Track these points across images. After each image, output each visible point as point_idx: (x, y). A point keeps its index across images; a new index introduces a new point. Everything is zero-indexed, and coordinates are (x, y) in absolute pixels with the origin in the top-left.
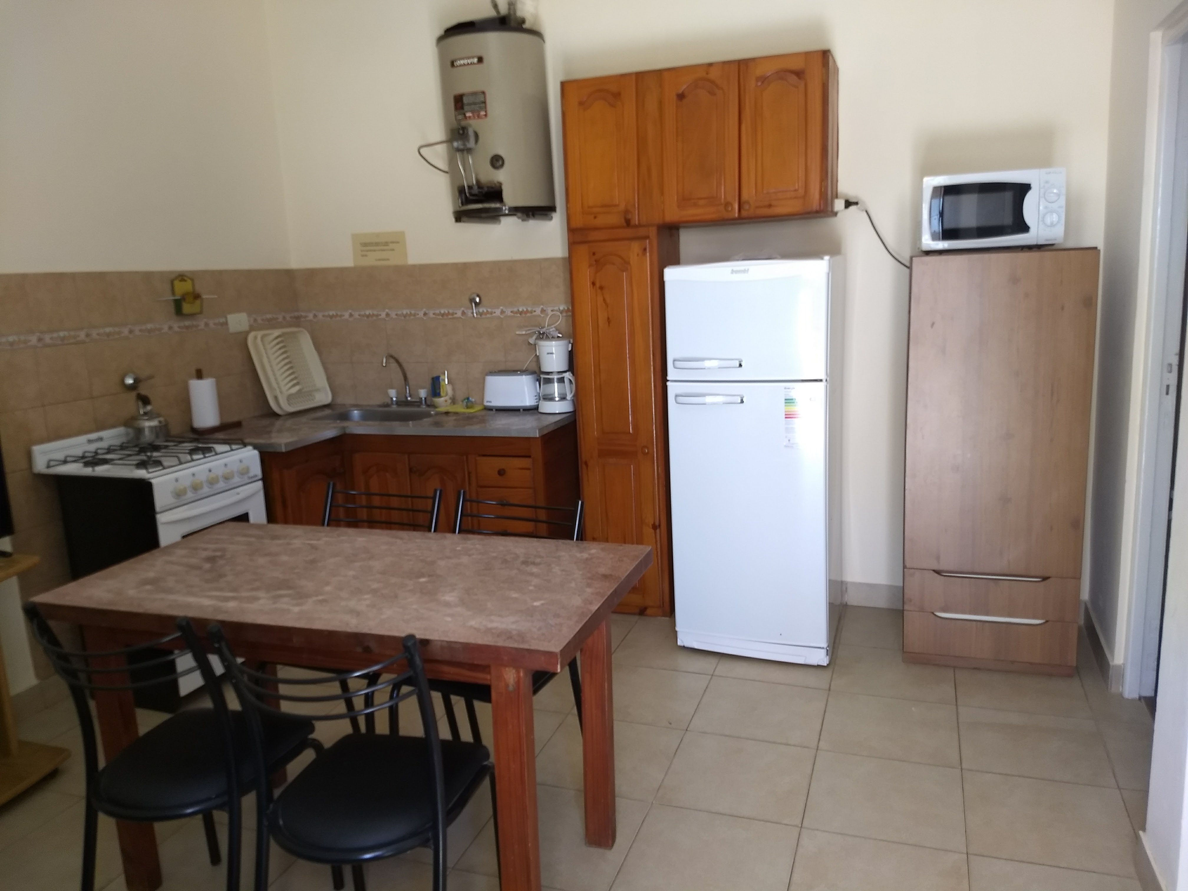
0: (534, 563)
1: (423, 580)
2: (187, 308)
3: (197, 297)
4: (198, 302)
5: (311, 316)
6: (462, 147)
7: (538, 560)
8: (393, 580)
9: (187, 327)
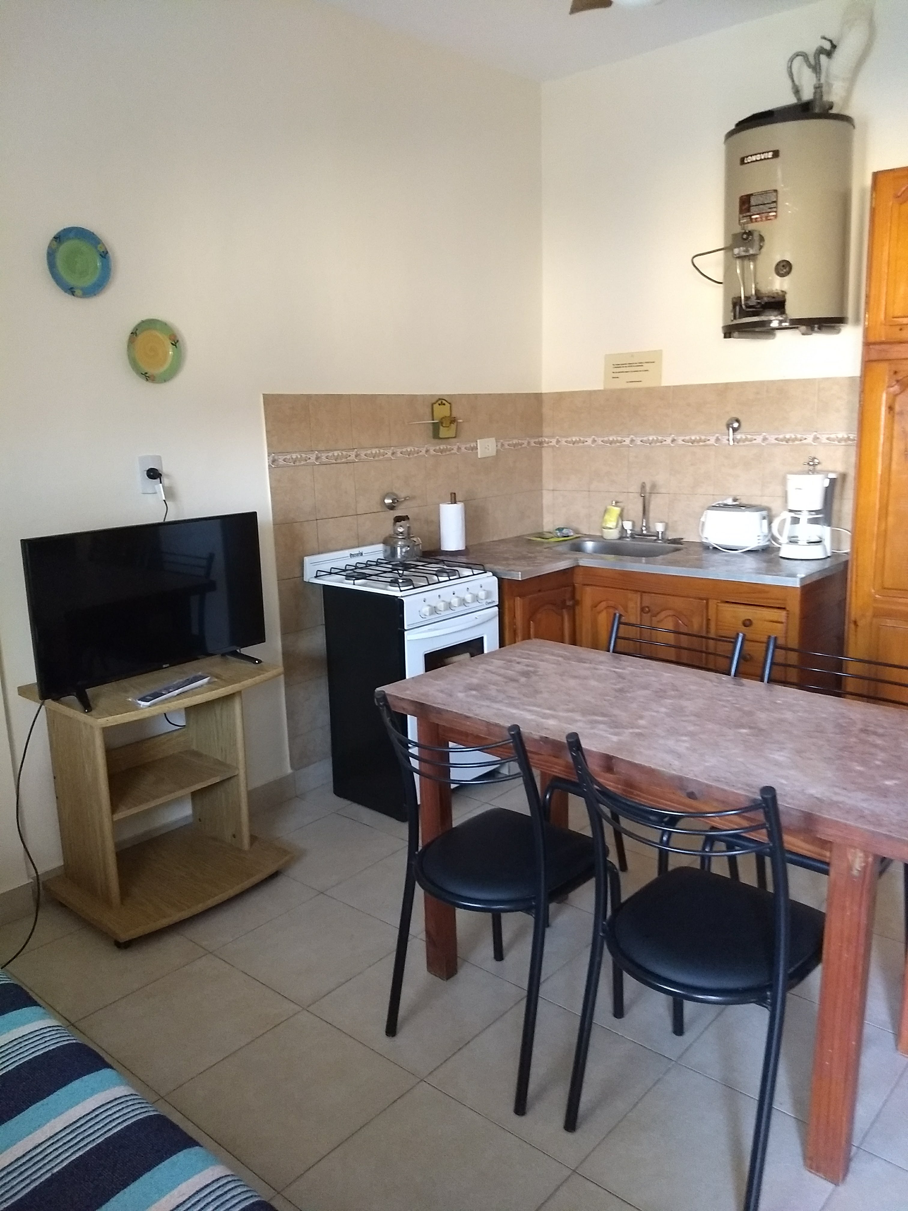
0: (875, 733)
1: (744, 731)
2: (443, 432)
3: (453, 420)
4: (453, 426)
5: (554, 442)
6: (743, 254)
7: (881, 731)
8: (710, 726)
9: (442, 451)
